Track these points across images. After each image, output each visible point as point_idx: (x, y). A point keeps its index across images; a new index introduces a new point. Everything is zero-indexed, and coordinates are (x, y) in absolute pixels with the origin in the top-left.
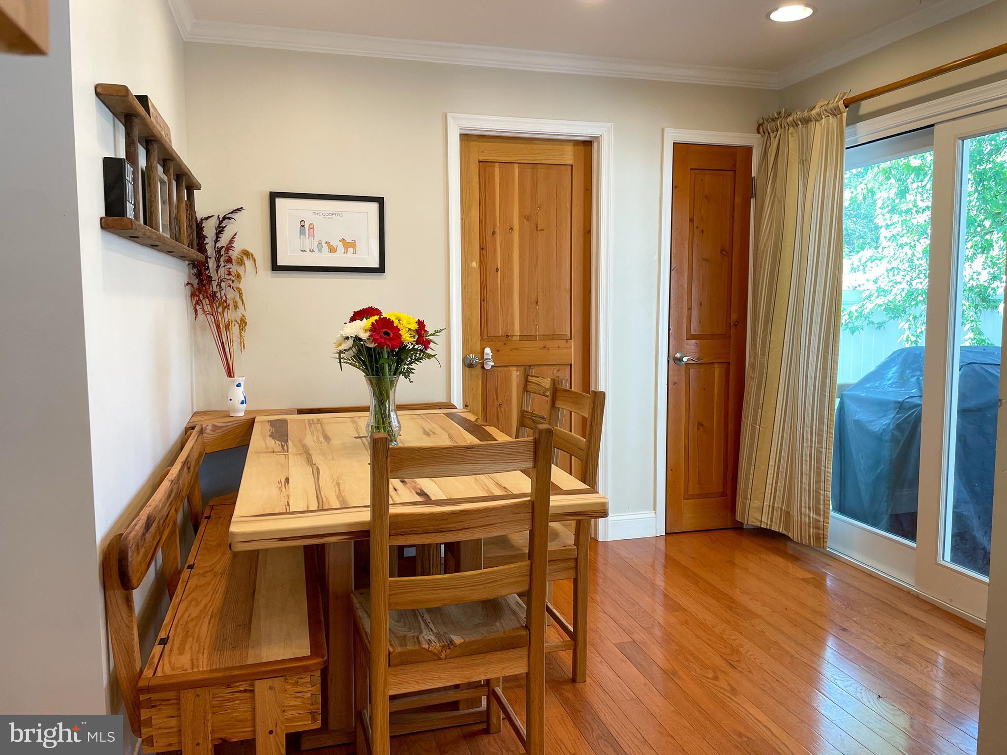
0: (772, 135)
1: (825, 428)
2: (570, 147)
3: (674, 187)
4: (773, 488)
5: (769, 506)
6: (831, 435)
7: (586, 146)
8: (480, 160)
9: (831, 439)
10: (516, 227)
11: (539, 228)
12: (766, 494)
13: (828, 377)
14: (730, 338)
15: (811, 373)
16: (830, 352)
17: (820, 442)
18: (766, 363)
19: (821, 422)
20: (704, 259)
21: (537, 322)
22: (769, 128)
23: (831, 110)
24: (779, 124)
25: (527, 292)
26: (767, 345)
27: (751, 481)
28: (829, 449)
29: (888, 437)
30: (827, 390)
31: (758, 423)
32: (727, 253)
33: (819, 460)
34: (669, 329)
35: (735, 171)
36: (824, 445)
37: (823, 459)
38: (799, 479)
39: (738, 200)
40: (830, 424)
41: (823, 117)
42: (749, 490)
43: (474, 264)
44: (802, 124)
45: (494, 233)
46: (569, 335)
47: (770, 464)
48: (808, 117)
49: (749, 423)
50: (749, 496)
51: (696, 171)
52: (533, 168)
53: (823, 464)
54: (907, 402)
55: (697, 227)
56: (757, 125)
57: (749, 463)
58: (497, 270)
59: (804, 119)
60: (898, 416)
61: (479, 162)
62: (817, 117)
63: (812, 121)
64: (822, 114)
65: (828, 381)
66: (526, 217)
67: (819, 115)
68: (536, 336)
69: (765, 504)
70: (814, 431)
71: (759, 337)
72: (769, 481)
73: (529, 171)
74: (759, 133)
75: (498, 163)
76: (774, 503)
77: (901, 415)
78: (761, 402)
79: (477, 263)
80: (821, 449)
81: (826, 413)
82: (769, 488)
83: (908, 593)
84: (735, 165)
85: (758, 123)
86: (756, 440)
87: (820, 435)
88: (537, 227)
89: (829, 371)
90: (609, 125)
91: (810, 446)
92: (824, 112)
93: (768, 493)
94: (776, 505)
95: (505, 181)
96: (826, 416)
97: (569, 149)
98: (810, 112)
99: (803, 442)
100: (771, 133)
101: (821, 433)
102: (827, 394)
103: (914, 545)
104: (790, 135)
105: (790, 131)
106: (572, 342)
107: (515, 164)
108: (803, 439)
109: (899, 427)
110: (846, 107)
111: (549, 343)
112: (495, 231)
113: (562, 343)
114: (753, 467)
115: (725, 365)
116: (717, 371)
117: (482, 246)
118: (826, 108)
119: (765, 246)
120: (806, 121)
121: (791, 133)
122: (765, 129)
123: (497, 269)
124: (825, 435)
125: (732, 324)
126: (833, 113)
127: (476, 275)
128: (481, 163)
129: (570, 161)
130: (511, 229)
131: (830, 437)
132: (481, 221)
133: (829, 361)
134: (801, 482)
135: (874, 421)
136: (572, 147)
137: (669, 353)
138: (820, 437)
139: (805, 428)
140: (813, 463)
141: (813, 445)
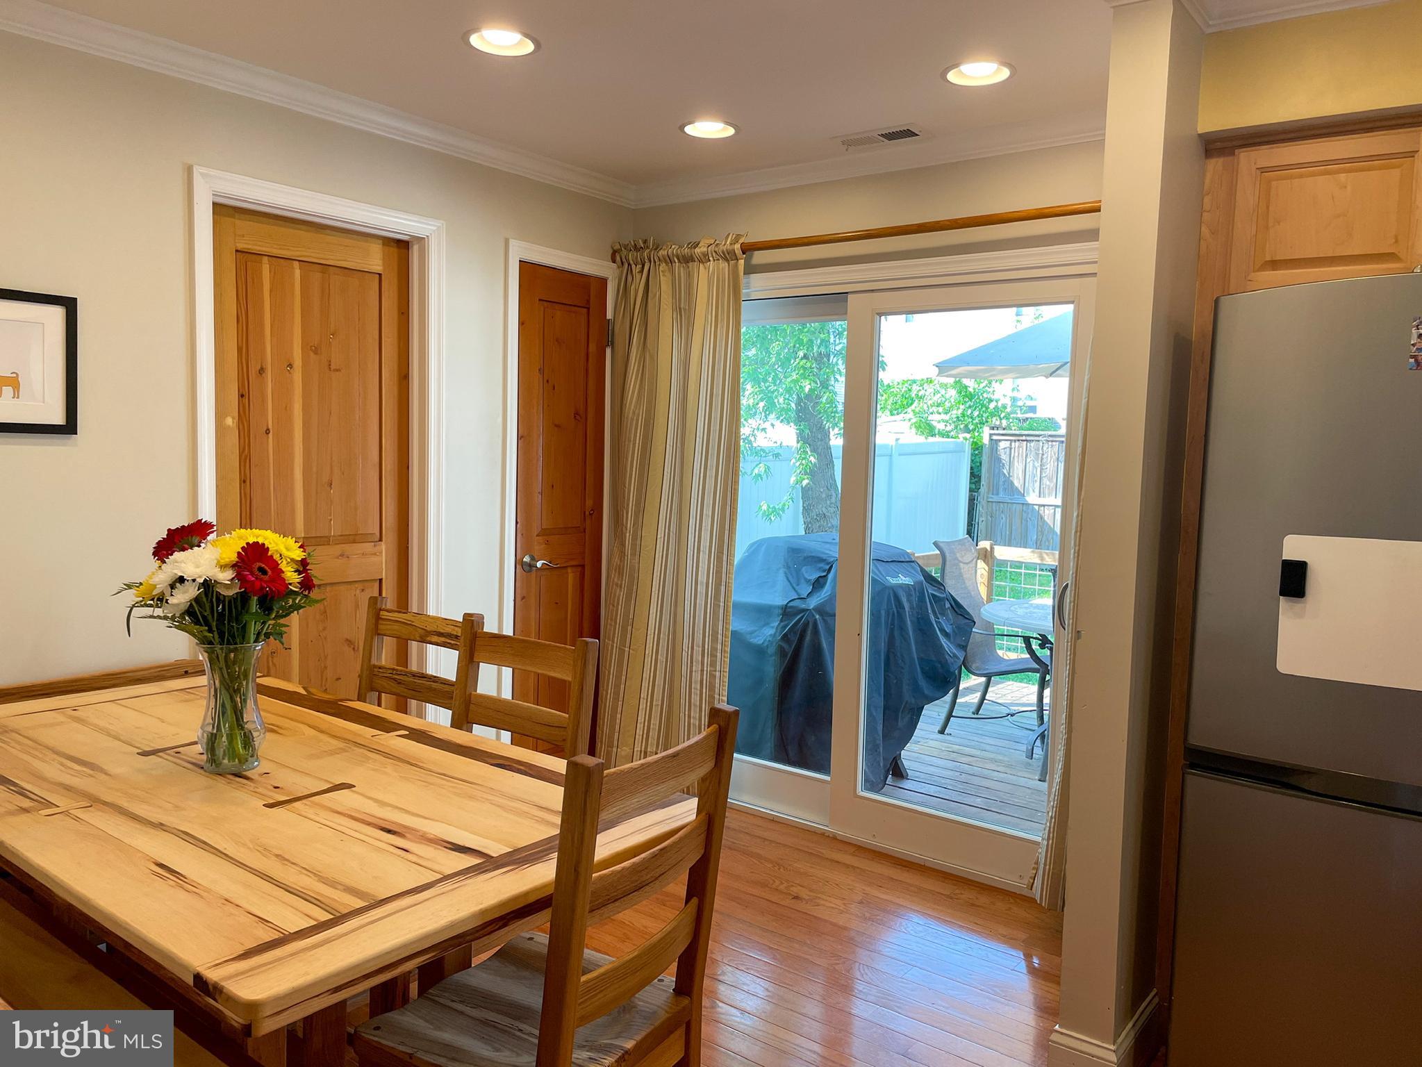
0: (636, 269)
1: (719, 647)
2: (378, 246)
3: (522, 323)
4: (646, 728)
5: (641, 751)
6: (726, 655)
7: (401, 248)
8: (239, 249)
9: (726, 660)
10: (298, 363)
11: (332, 368)
12: (637, 736)
13: (723, 583)
14: (585, 532)
15: (702, 578)
16: (725, 552)
17: (713, 664)
18: (637, 565)
19: (715, 639)
20: (556, 426)
21: (331, 515)
22: (630, 259)
23: (723, 252)
24: (646, 257)
25: (314, 469)
26: (638, 542)
27: (618, 721)
28: (723, 671)
29: (772, 650)
30: (722, 600)
31: (628, 645)
32: (581, 418)
33: (712, 687)
34: (517, 523)
35: (588, 309)
36: (718, 668)
37: (717, 685)
38: (687, 713)
39: (592, 347)
40: (725, 641)
41: (711, 259)
42: (616, 734)
43: (229, 421)
44: (679, 261)
45: (262, 371)
46: (378, 534)
47: (642, 696)
48: (689, 254)
49: (615, 645)
50: (615, 743)
51: (545, 304)
52: (323, 272)
53: (717, 691)
54: (791, 607)
55: (548, 381)
56: (611, 252)
57: (616, 698)
58: (267, 431)
59: (684, 256)
60: (782, 624)
61: (237, 251)
62: (702, 257)
63: (695, 261)
64: (710, 255)
65: (723, 588)
66: (312, 349)
67: (706, 255)
68: (328, 538)
69: (635, 749)
70: (706, 651)
71: (628, 531)
72: (641, 719)
73: (316, 277)
74: (614, 261)
75: (266, 258)
76: (646, 748)
77: (786, 622)
78: (631, 616)
79: (233, 418)
80: (714, 673)
81: (720, 627)
82: (640, 728)
83: (823, 834)
84: (588, 301)
85: (612, 248)
86: (625, 668)
87: (714, 656)
88: (330, 365)
89: (724, 576)
90: (439, 223)
91: (701, 670)
92: (714, 254)
93: (639, 735)
94: (649, 750)
95: (280, 287)
96: (720, 632)
97: (376, 250)
98: (693, 250)
99: (692, 667)
100: (633, 266)
101: (715, 653)
102: (722, 604)
103: (827, 778)
104: (661, 274)
105: (661, 268)
106: (383, 546)
107: (294, 262)
108: (692, 662)
109: (785, 638)
110: (744, 253)
111: (348, 548)
112: (264, 367)
113: (368, 547)
114: (620, 703)
115: (579, 569)
116: (571, 577)
117: (241, 391)
118: (716, 249)
119: (634, 413)
120: (687, 260)
121: (662, 271)
122: (623, 258)
123: (268, 429)
124: (719, 655)
125: (587, 513)
126: (726, 257)
127: (234, 439)
128: (239, 254)
129: (378, 268)
130: (290, 366)
131: (724, 657)
132: (239, 350)
133: (725, 563)
134: (689, 717)
135: (756, 631)
136: (381, 246)
137: (516, 556)
138: (713, 659)
139: (695, 647)
140: (704, 691)
141: (705, 669)
